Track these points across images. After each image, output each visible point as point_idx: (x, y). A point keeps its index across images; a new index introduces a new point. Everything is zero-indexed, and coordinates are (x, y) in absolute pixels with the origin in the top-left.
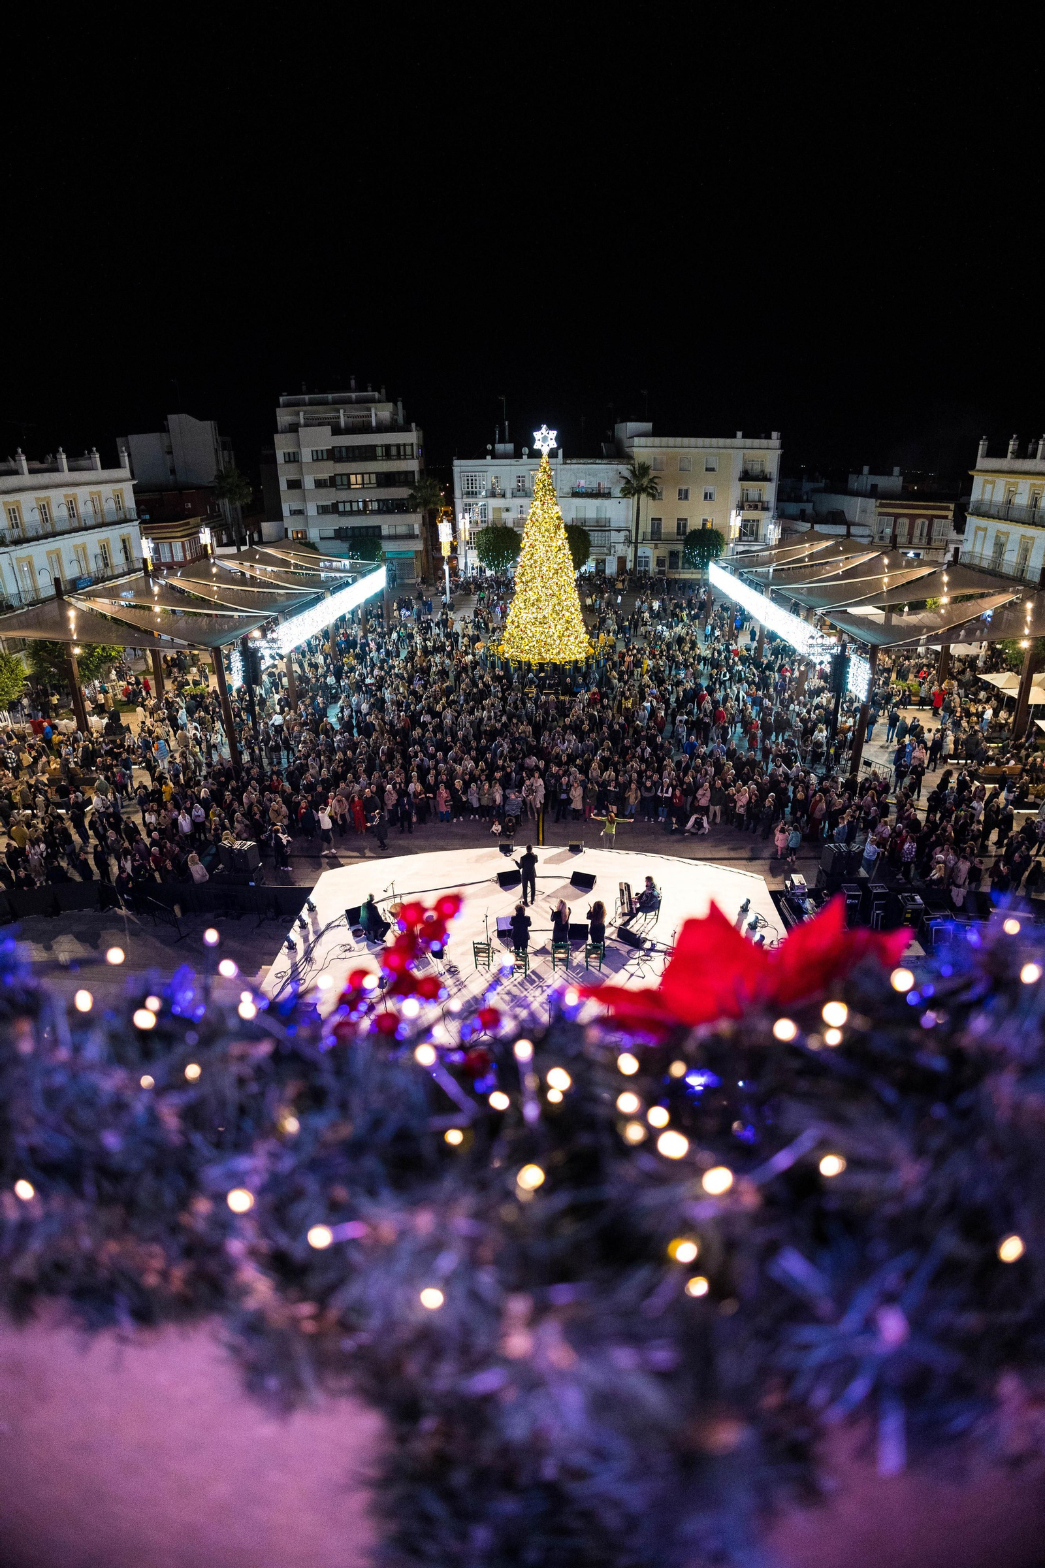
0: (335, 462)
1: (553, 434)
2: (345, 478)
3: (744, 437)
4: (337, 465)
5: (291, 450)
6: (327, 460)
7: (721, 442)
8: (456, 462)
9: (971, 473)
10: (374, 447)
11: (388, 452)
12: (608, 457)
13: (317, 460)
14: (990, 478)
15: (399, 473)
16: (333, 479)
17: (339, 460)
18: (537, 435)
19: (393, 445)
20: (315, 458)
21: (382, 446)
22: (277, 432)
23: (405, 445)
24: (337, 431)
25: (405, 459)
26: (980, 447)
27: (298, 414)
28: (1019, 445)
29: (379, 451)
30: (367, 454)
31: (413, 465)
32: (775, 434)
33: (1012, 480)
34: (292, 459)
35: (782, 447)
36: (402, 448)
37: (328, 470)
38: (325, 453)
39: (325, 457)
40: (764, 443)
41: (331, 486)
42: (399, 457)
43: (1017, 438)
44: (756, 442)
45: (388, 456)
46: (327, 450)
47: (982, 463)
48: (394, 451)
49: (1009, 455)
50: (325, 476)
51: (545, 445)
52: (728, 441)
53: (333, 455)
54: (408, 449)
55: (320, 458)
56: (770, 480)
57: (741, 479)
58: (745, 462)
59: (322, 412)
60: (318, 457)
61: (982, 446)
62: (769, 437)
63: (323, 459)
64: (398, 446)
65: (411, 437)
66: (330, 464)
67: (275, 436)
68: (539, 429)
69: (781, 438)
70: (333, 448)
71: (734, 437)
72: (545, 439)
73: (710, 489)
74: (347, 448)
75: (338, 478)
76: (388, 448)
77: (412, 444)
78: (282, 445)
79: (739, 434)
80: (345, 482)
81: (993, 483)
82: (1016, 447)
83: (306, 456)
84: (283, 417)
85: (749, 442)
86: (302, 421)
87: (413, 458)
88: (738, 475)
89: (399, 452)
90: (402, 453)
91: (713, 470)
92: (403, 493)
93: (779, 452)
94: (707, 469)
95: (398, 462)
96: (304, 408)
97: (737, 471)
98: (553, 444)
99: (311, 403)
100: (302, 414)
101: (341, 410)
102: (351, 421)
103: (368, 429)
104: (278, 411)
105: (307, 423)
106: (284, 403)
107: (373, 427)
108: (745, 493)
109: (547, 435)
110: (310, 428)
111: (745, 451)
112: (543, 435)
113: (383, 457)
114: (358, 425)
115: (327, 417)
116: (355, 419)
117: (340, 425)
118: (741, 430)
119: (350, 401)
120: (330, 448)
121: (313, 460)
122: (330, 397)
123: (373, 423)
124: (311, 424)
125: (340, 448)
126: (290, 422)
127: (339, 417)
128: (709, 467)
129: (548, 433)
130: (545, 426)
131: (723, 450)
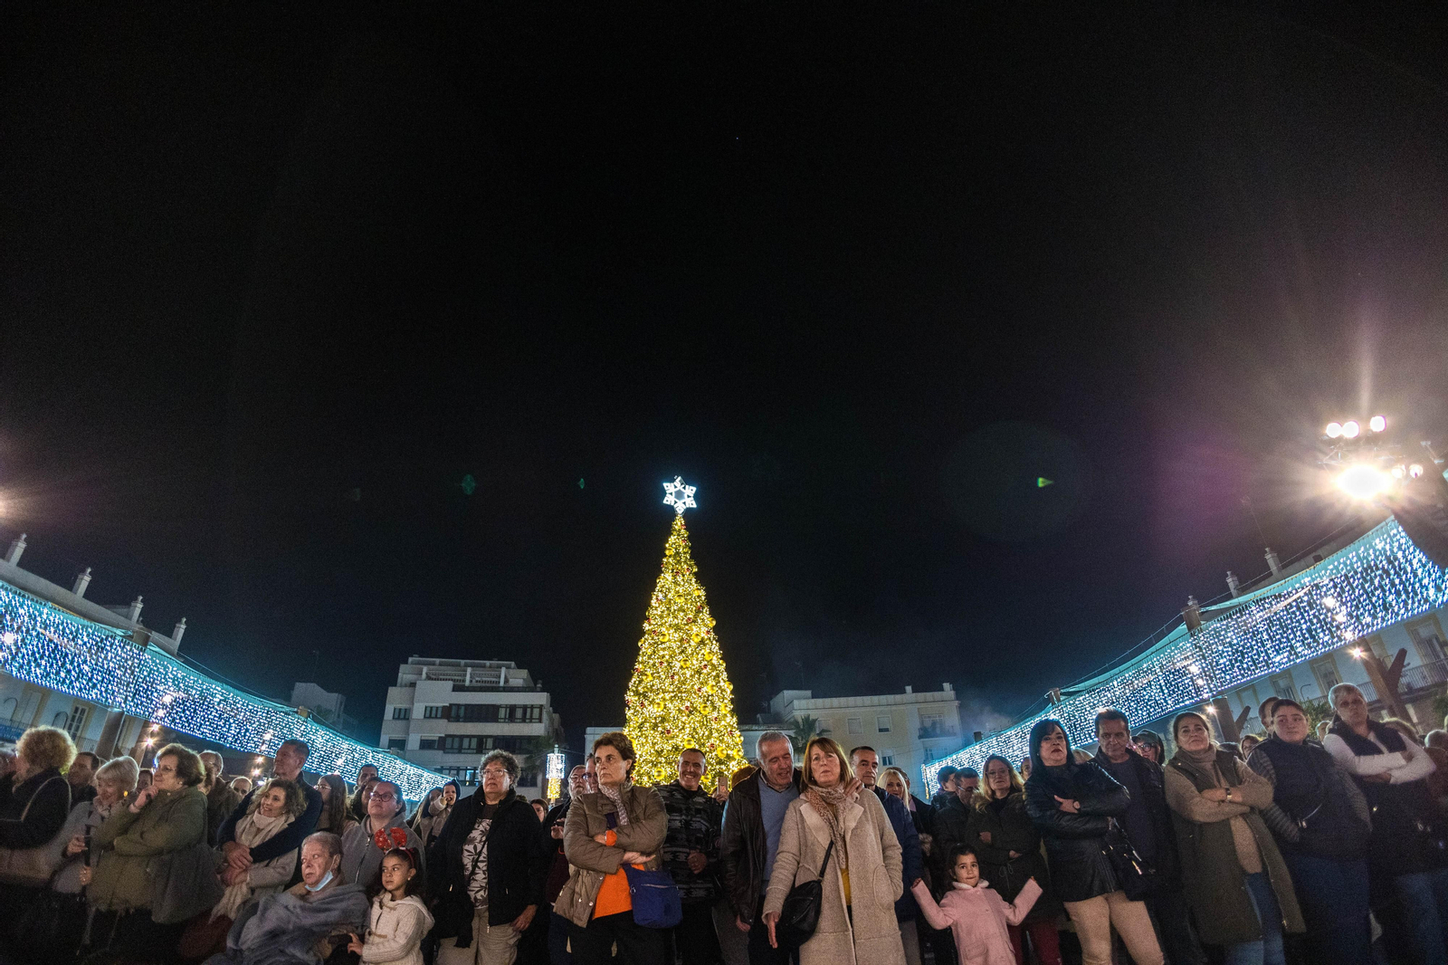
0: (450, 721)
1: (690, 490)
2: (457, 740)
3: (914, 691)
4: (451, 724)
5: (403, 706)
6: (441, 718)
7: (891, 698)
8: (589, 730)
10: (496, 708)
11: (512, 714)
12: (764, 723)
13: (430, 717)
15: (520, 737)
16: (442, 740)
17: (457, 719)
18: (669, 487)
19: (520, 707)
20: (428, 715)
21: (506, 707)
22: (395, 685)
23: (532, 707)
24: (458, 688)
25: (531, 722)
27: (421, 673)
28: (1238, 579)
29: (502, 713)
30: (489, 713)
31: (537, 729)
32: (947, 686)
34: (402, 716)
35: (958, 697)
36: (529, 710)
37: (442, 728)
38: (440, 710)
39: (439, 714)
40: (937, 695)
41: (438, 749)
42: (524, 720)
43: (1233, 573)
44: (929, 695)
45: (511, 717)
46: (444, 707)
48: (519, 713)
49: (1234, 592)
50: (435, 736)
51: (680, 502)
52: (898, 697)
53: (449, 713)
54: (536, 711)
55: (433, 715)
56: (955, 734)
57: (920, 737)
58: (920, 717)
59: (449, 670)
60: (430, 714)
62: (942, 689)
63: (436, 717)
64: (525, 708)
65: (541, 698)
66: (443, 723)
67: (391, 689)
68: (673, 481)
69: (954, 689)
70: (451, 705)
71: (903, 692)
72: (679, 495)
73: (888, 753)
74: (467, 706)
75: (449, 741)
76: (512, 709)
77: (541, 707)
78: (395, 699)
79: (909, 689)
80: (456, 745)
82: (1237, 582)
83: (418, 712)
84: (405, 673)
85: (921, 696)
86: (424, 676)
87: (540, 722)
88: (916, 733)
89: (526, 714)
90: (528, 716)
91: (887, 730)
93: (957, 703)
94: (881, 730)
95: (522, 725)
96: (432, 667)
97: (914, 725)
98: (692, 503)
99: (440, 664)
100: (425, 670)
101: (469, 670)
102: (479, 684)
103: (494, 689)
104: (403, 667)
105: (429, 678)
106: (412, 663)
107: (499, 687)
108: (929, 753)
109: (683, 490)
110: (430, 682)
111: (918, 706)
112: (677, 489)
113: (505, 718)
114: (484, 685)
115: (453, 678)
116: (484, 679)
117: (464, 681)
118: (908, 685)
119: (484, 666)
120: (447, 705)
121: (425, 717)
122: (463, 662)
123: (502, 684)
124: (432, 679)
125: (459, 706)
126: (410, 677)
127: (465, 675)
128: (881, 728)
129: (684, 488)
130: (680, 478)
131: (894, 708)
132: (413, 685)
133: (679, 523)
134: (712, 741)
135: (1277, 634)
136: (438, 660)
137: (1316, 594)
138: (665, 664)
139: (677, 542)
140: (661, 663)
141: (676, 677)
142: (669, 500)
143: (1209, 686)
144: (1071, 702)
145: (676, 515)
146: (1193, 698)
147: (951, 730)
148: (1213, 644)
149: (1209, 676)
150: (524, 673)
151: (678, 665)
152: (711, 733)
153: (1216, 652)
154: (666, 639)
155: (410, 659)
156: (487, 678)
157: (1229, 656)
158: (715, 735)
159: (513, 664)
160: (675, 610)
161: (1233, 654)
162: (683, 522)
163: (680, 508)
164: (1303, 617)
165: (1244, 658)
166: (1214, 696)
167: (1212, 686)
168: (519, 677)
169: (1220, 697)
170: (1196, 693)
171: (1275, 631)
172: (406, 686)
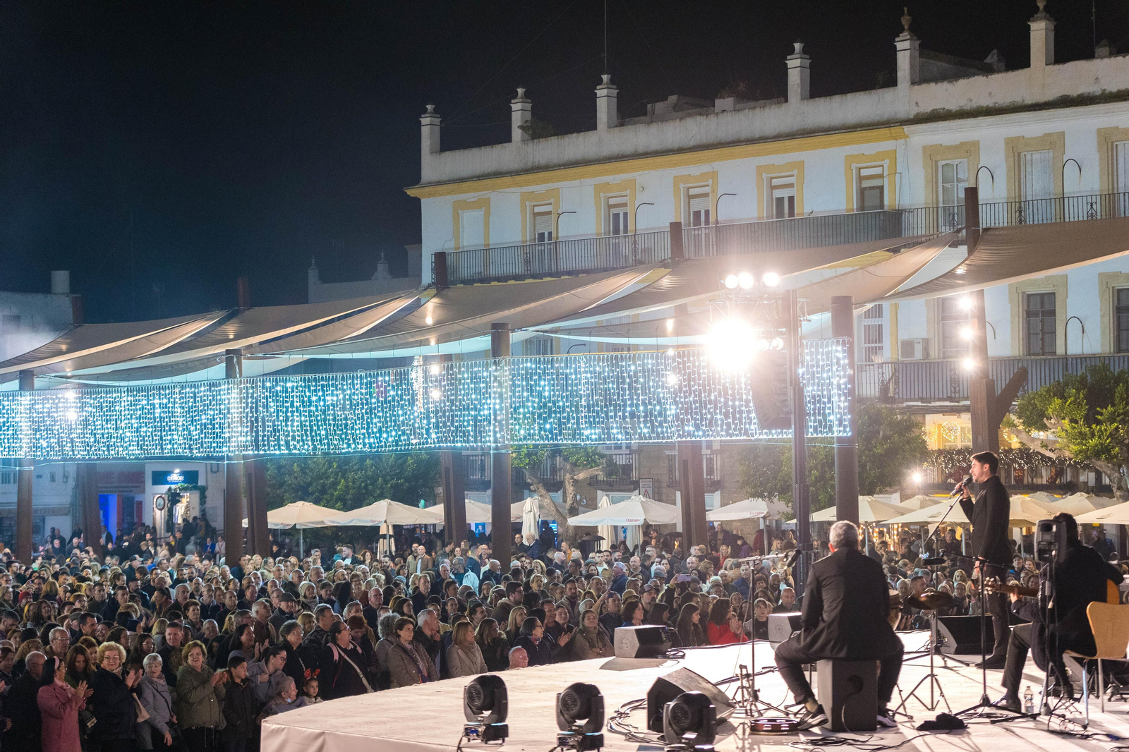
9: (412, 192)
14: (471, 196)
26: (425, 131)
28: (533, 110)
33: (539, 188)
43: (526, 95)
47: (433, 165)
49: (517, 134)
61: (429, 128)
81: (485, 204)
82: (528, 116)
135: (597, 405)
137: (654, 381)
143: (495, 435)
144: (268, 384)
146: (468, 441)
148: (519, 386)
149: (500, 422)
153: (519, 397)
157: (534, 408)
161: (540, 408)
164: (631, 399)
165: (550, 416)
166: (497, 448)
167: (498, 435)
169: (503, 451)
170: (475, 437)
171: (597, 401)
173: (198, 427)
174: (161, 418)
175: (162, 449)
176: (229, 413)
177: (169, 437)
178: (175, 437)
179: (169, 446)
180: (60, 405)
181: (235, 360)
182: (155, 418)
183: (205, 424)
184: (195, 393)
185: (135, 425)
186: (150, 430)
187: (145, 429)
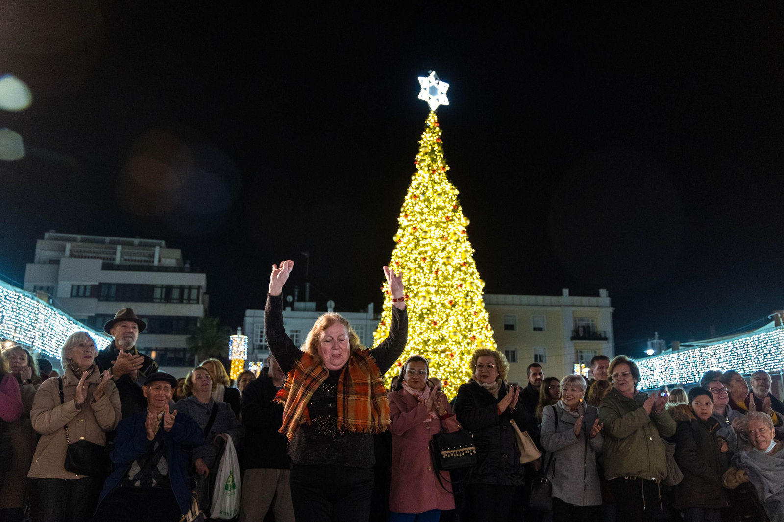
0: (99, 300)
1: (444, 87)
3: (571, 294)
4: (101, 303)
5: (45, 284)
6: (91, 296)
7: (547, 299)
8: (249, 312)
10: (151, 288)
11: (168, 294)
13: (78, 296)
15: (179, 319)
16: (93, 320)
17: (107, 298)
18: (424, 82)
19: (177, 287)
20: (75, 293)
21: (162, 287)
22: (32, 262)
23: (190, 288)
24: (108, 266)
25: (189, 302)
27: (63, 249)
29: (158, 293)
30: (144, 293)
31: (196, 310)
32: (603, 292)
35: (613, 304)
36: (186, 291)
37: (91, 307)
38: (88, 290)
39: (88, 294)
40: (593, 300)
42: (181, 300)
44: (585, 300)
45: (167, 298)
46: (93, 286)
48: (176, 294)
51: (434, 98)
52: (555, 299)
53: (100, 292)
54: (194, 293)
55: (81, 294)
56: (606, 339)
57: (574, 338)
58: (575, 319)
59: (93, 247)
60: (78, 292)
62: (598, 295)
63: (84, 296)
64: (182, 289)
65: (199, 280)
66: (93, 302)
67: (29, 267)
68: (427, 75)
69: (610, 295)
70: (101, 284)
71: (560, 294)
72: (433, 91)
73: (540, 352)
74: (118, 285)
76: (168, 289)
77: (199, 288)
78: (36, 276)
79: (566, 291)
83: (63, 290)
84: (44, 249)
85: (577, 299)
86: (67, 253)
87: (198, 303)
88: (569, 334)
89: (183, 294)
90: (186, 296)
91: (540, 329)
92: (178, 341)
93: (611, 309)
94: (535, 329)
95: (179, 305)
96: (74, 244)
97: (568, 329)
98: (445, 101)
99: (83, 241)
100: (68, 246)
101: (119, 248)
102: (128, 263)
103: (151, 269)
104: (39, 243)
105: (72, 255)
106: (49, 239)
107: (153, 267)
108: (579, 354)
109: (436, 86)
110: (74, 259)
111: (574, 309)
112: (431, 85)
113: (161, 299)
114: (136, 264)
115: (102, 255)
116: (134, 258)
117: (114, 259)
118: (566, 288)
119: (131, 244)
120: (97, 283)
121: (72, 296)
122: (108, 239)
123: (156, 263)
124: (76, 257)
125: (109, 285)
126: (50, 254)
127: (115, 253)
128: (536, 326)
129: (438, 84)
130: (434, 73)
131: (550, 309)
132: (56, 262)
133: (432, 120)
134: (474, 333)
136: (79, 237)
138: (428, 260)
139: (430, 139)
140: (425, 259)
141: (440, 273)
142: (423, 95)
145: (429, 111)
147: (603, 336)
150: (177, 253)
151: (441, 261)
152: (472, 325)
154: (428, 236)
155: (47, 235)
156: (138, 256)
158: (475, 327)
159: (163, 243)
160: (434, 208)
162: (436, 119)
163: (434, 106)
168: (172, 258)
172: (44, 263)
173: (763, 356)
174: (741, 354)
175: (744, 370)
176: (779, 345)
177: (747, 364)
178: (751, 363)
179: (748, 369)
180: (691, 355)
181: (779, 316)
182: (738, 354)
183: (766, 354)
184: (758, 338)
185: (728, 360)
186: (737, 361)
187: (734, 361)
